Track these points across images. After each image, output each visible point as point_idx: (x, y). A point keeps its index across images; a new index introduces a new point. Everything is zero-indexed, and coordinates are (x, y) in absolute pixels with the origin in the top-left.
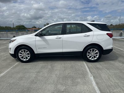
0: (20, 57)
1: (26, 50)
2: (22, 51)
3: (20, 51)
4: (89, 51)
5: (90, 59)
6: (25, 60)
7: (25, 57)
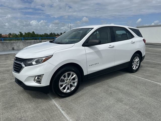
0: (61, 88)
1: (72, 73)
2: (65, 77)
3: (62, 77)
4: (134, 60)
5: (134, 68)
6: (69, 91)
7: (69, 86)
